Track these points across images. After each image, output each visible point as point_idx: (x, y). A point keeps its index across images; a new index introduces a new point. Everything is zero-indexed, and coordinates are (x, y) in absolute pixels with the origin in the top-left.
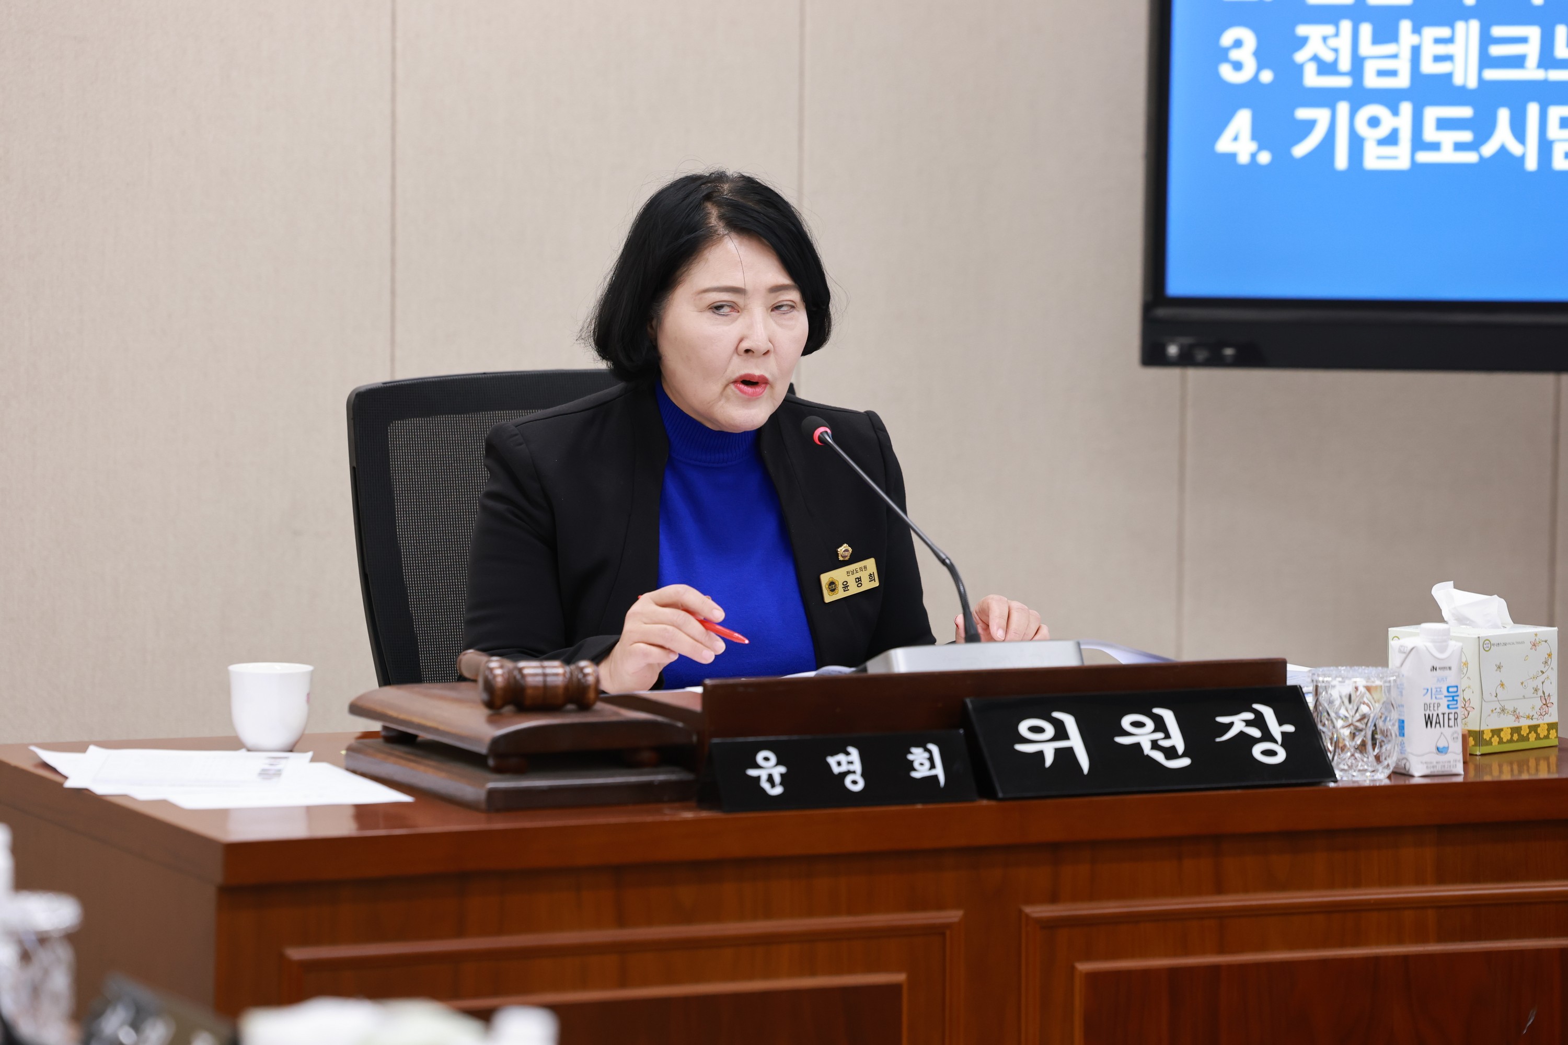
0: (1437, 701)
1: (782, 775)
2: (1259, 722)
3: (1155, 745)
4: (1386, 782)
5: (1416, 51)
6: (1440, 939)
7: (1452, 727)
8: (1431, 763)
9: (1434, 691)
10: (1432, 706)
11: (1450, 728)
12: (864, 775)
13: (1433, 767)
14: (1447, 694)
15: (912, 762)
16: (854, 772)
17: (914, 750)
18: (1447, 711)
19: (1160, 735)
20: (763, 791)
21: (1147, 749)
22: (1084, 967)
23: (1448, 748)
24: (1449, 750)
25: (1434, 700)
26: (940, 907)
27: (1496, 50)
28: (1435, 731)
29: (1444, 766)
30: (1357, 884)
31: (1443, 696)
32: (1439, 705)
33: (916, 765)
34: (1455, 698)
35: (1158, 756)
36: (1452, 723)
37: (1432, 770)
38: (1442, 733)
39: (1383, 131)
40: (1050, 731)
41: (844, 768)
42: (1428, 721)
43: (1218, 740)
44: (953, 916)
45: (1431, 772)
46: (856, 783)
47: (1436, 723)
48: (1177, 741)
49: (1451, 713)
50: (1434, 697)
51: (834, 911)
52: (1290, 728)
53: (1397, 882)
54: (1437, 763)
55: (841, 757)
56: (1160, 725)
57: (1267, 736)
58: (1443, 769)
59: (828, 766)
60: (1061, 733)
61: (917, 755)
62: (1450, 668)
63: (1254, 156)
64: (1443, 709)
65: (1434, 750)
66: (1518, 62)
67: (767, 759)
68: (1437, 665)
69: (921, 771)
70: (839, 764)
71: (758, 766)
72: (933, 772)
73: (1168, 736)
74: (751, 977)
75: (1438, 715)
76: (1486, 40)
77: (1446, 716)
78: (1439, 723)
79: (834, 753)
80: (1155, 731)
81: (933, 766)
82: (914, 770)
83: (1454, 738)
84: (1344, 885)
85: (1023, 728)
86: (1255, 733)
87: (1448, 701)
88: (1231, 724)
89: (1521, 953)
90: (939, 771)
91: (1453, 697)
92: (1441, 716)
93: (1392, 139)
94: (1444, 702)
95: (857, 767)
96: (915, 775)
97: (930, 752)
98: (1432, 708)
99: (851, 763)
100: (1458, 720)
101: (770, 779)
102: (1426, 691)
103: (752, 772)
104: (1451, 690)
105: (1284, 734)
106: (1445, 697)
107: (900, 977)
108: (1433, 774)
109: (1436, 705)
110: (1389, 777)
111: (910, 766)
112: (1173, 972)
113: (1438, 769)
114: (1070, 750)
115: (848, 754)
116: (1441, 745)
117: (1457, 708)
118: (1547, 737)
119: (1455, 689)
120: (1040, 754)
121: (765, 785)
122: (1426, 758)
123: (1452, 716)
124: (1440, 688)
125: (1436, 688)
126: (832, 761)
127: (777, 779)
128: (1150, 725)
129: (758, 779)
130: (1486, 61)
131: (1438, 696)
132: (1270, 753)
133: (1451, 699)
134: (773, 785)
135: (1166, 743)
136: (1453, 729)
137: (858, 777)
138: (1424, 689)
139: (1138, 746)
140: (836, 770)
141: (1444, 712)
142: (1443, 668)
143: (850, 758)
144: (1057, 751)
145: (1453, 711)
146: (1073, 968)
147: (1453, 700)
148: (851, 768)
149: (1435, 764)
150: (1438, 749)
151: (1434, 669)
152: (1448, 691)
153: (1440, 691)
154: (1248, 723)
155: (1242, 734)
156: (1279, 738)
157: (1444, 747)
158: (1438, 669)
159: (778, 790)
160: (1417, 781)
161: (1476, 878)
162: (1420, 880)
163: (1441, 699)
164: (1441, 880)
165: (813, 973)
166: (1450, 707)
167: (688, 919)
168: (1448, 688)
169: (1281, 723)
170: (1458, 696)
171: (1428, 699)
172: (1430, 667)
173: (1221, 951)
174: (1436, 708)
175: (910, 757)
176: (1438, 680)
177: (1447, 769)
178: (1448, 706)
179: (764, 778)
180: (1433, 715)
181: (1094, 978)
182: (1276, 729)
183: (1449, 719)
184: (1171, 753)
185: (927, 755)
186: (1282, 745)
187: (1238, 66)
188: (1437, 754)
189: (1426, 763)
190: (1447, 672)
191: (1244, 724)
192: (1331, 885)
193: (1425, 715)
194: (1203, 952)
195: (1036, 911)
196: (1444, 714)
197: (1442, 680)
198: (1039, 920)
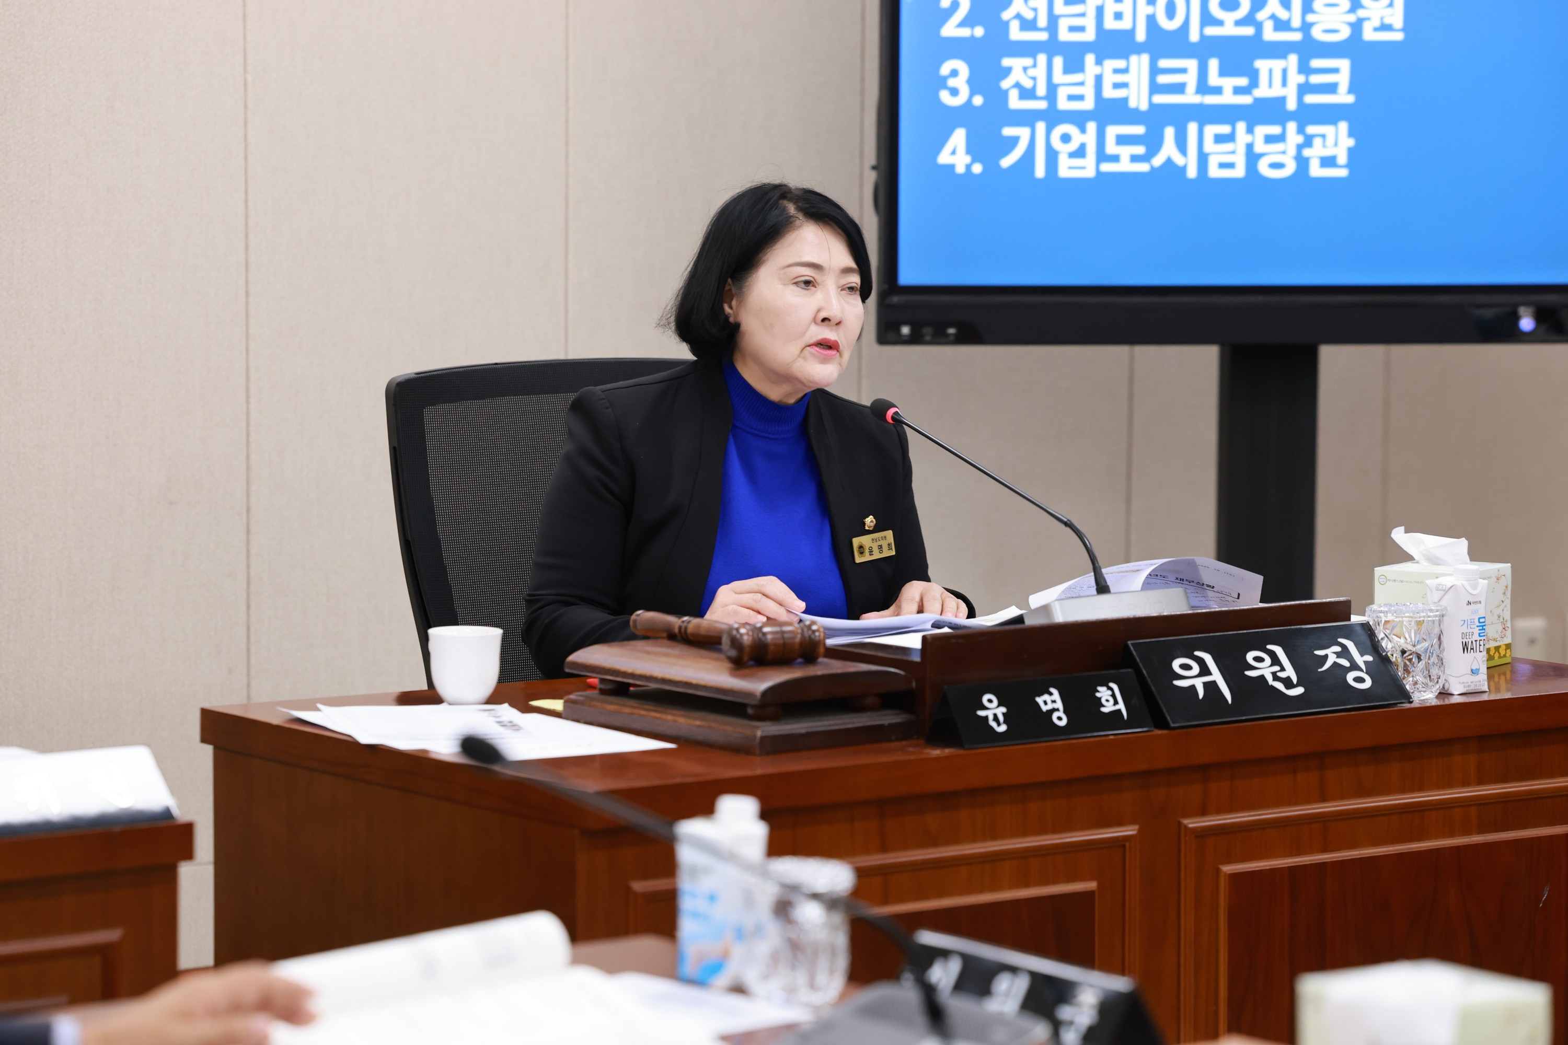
0: (1471, 630)
1: (1004, 715)
2: (1344, 653)
3: (1275, 677)
4: (1435, 702)
5: (1099, 79)
6: (1481, 831)
8: (1467, 683)
9: (1469, 621)
10: (1468, 634)
11: (1481, 653)
12: (1065, 712)
13: (1469, 686)
14: (1478, 624)
15: (1100, 699)
16: (1058, 710)
17: (1099, 688)
18: (1478, 638)
19: (1277, 668)
20: (992, 729)
21: (1270, 681)
22: (1228, 869)
23: (1479, 669)
24: (1480, 672)
25: (1469, 630)
26: (1120, 823)
27: (1162, 79)
28: (1470, 656)
29: (1477, 685)
31: (1475, 626)
32: (1472, 634)
33: (1103, 701)
34: (1484, 627)
35: (1280, 686)
36: (1482, 648)
37: (1468, 688)
38: (1474, 657)
39: (1073, 146)
40: (1196, 669)
41: (1050, 706)
42: (1465, 647)
43: (1320, 670)
44: (1129, 831)
45: (1467, 690)
46: (1060, 719)
47: (1471, 649)
48: (1290, 672)
49: (1482, 640)
50: (1469, 627)
51: (1042, 831)
52: (1369, 658)
54: (1471, 682)
55: (1046, 697)
56: (1275, 661)
57: (1354, 667)
58: (1473, 689)
59: (1037, 704)
60: (1204, 669)
61: (1103, 693)
62: (1480, 602)
63: (968, 167)
64: (1476, 637)
65: (1470, 672)
66: (1179, 88)
67: (990, 701)
68: (1471, 600)
69: (1108, 708)
70: (1045, 703)
71: (985, 708)
72: (1117, 707)
73: (1283, 669)
74: (981, 891)
75: (1472, 642)
76: (1155, 71)
77: (1478, 642)
78: (1473, 649)
79: (1040, 695)
80: (1271, 665)
81: (1116, 703)
82: (1104, 706)
83: (1481, 661)
84: (1412, 790)
85: (1176, 666)
86: (1345, 663)
87: (1480, 630)
88: (1326, 656)
89: (1539, 839)
90: (1121, 706)
91: (1482, 626)
92: (1474, 643)
93: (1080, 152)
94: (1476, 631)
95: (1059, 705)
96: (1104, 710)
97: (1112, 690)
98: (1468, 637)
99: (1054, 702)
100: (1486, 646)
101: (996, 718)
102: (1463, 622)
103: (981, 713)
104: (1481, 620)
105: (1366, 663)
106: (1477, 626)
107: (1092, 885)
108: (1468, 692)
109: (1470, 634)
110: (1437, 697)
111: (1098, 703)
112: (1293, 870)
114: (1214, 683)
115: (1051, 694)
116: (1474, 668)
117: (1485, 636)
118: (1505, 656)
119: (1484, 620)
120: (1193, 687)
121: (993, 724)
122: (1462, 679)
123: (1482, 643)
124: (1474, 619)
125: (1471, 620)
126: (1040, 700)
127: (1001, 718)
128: (1268, 660)
129: (987, 717)
130: (1155, 88)
131: (1472, 626)
132: (1359, 680)
133: (1481, 628)
134: (999, 724)
135: (1282, 675)
136: (1483, 654)
137: (1061, 713)
138: (1462, 620)
139: (1262, 677)
140: (1044, 708)
141: (1476, 639)
142: (1475, 602)
143: (1053, 698)
144: (1206, 685)
145: (1482, 638)
146: (1218, 870)
147: (1483, 629)
148: (1055, 706)
149: (1470, 684)
150: (1472, 670)
151: (1469, 603)
152: (1479, 622)
153: (1474, 622)
154: (1339, 655)
155: (1335, 664)
156: (1363, 666)
157: (1476, 669)
158: (1472, 603)
159: (1003, 728)
160: (1456, 700)
161: (1505, 780)
163: (1474, 628)
164: (1481, 782)
165: (1027, 885)
167: (934, 842)
168: (1479, 618)
169: (1362, 656)
170: (1485, 625)
171: (1465, 629)
172: (1466, 602)
173: (1324, 851)
174: (1470, 637)
175: (1098, 695)
176: (1472, 612)
177: (1478, 687)
178: (1479, 635)
179: (991, 718)
180: (1468, 642)
181: (1235, 878)
182: (1360, 660)
183: (1480, 645)
184: (1288, 683)
185: (1110, 692)
186: (1367, 673)
187: (954, 92)
188: (1470, 675)
189: (1463, 683)
190: (1478, 606)
191: (1335, 656)
192: (1403, 790)
193: (1463, 642)
194: (1311, 852)
195: (1193, 823)
196: (1476, 641)
197: (1475, 612)
198: (1194, 830)
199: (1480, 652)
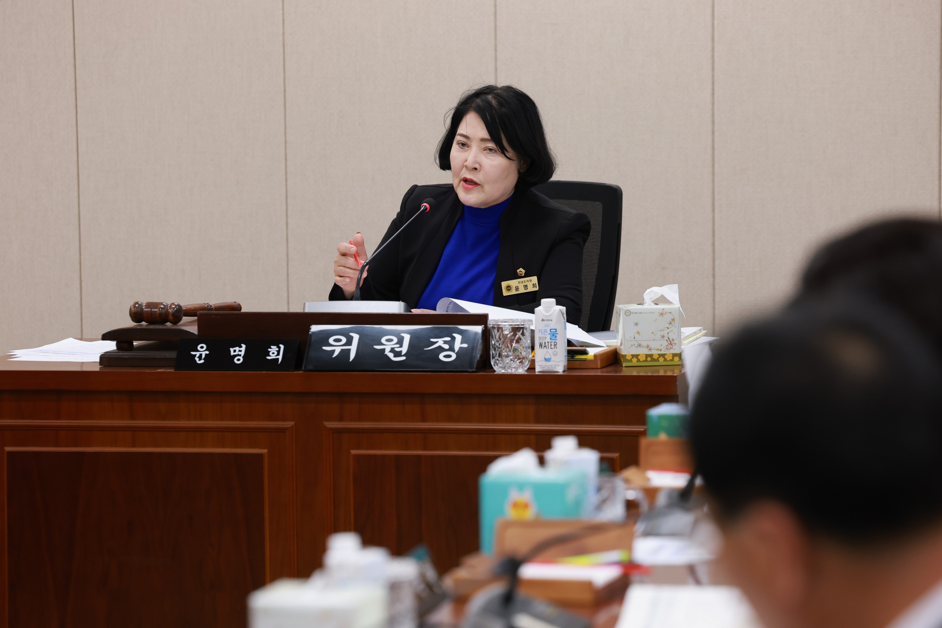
0: (544, 336)
1: (206, 354)
2: (451, 342)
3: (392, 350)
7: (552, 349)
8: (542, 366)
10: (542, 338)
11: (552, 350)
12: (244, 357)
13: (543, 368)
14: (550, 333)
15: (269, 352)
16: (240, 355)
17: (272, 347)
18: (550, 341)
19: (398, 345)
20: (195, 361)
21: (387, 352)
22: (353, 452)
24: (552, 360)
25: (543, 336)
26: (284, 420)
29: (549, 368)
30: (494, 421)
31: (548, 334)
32: (546, 338)
33: (271, 354)
34: (555, 335)
35: (391, 355)
36: (553, 347)
38: (547, 352)
40: (344, 341)
41: (236, 353)
42: (541, 345)
43: (426, 349)
44: (289, 424)
45: (543, 370)
46: (238, 361)
47: (544, 346)
48: (405, 348)
49: (552, 342)
50: (543, 334)
52: (465, 346)
53: (515, 421)
54: (545, 366)
55: (237, 349)
56: (400, 341)
58: (549, 369)
59: (229, 352)
60: (349, 342)
61: (273, 349)
62: (552, 320)
64: (548, 339)
65: (544, 359)
67: (202, 347)
69: (272, 356)
70: (235, 351)
71: (197, 351)
72: (277, 357)
73: (401, 346)
75: (545, 343)
77: (549, 343)
78: (546, 346)
79: (235, 347)
80: (396, 344)
81: (278, 354)
82: (270, 356)
83: (554, 354)
84: (488, 421)
85: (331, 340)
86: (446, 347)
87: (551, 336)
88: (437, 342)
90: (280, 357)
91: (553, 334)
92: (547, 343)
94: (548, 337)
95: (243, 353)
96: (268, 358)
97: (279, 348)
98: (542, 339)
99: (240, 351)
100: (557, 346)
101: (200, 356)
102: (539, 331)
103: (195, 353)
104: (552, 331)
105: (460, 348)
106: (549, 334)
107: (265, 451)
109: (544, 338)
111: (267, 354)
112: (397, 457)
113: (546, 369)
114: (349, 350)
115: (241, 347)
116: (547, 357)
117: (556, 340)
119: (555, 331)
120: (333, 351)
121: (197, 359)
122: (539, 363)
123: (553, 344)
124: (547, 330)
125: (544, 330)
126: (232, 350)
127: (203, 356)
128: (396, 341)
129: (195, 356)
131: (545, 334)
132: (449, 356)
133: (552, 335)
134: (200, 359)
135: (398, 349)
136: (553, 350)
137: (241, 358)
138: (539, 330)
139: (383, 350)
140: (232, 353)
141: (548, 341)
142: (548, 320)
143: (241, 349)
144: (342, 350)
145: (553, 341)
146: (350, 452)
147: (553, 336)
148: (240, 353)
149: (544, 366)
150: (545, 359)
151: (543, 320)
152: (551, 331)
153: (546, 331)
154: (445, 342)
155: (440, 347)
156: (457, 350)
157: (549, 358)
158: (545, 320)
159: (202, 361)
160: (537, 373)
162: (527, 421)
163: (547, 335)
166: (552, 339)
168: (551, 330)
169: (461, 343)
170: (557, 334)
171: (540, 335)
172: (541, 320)
173: (425, 449)
174: (544, 339)
175: (269, 350)
176: (545, 326)
177: (551, 369)
178: (551, 339)
179: (198, 355)
180: (542, 342)
181: (358, 458)
182: (458, 346)
183: (551, 345)
184: (398, 354)
185: (277, 349)
186: (456, 354)
188: (545, 361)
189: (540, 365)
191: (443, 342)
192: (481, 421)
193: (539, 342)
195: (330, 425)
196: (548, 342)
197: (548, 326)
198: (331, 429)
199: (551, 348)
